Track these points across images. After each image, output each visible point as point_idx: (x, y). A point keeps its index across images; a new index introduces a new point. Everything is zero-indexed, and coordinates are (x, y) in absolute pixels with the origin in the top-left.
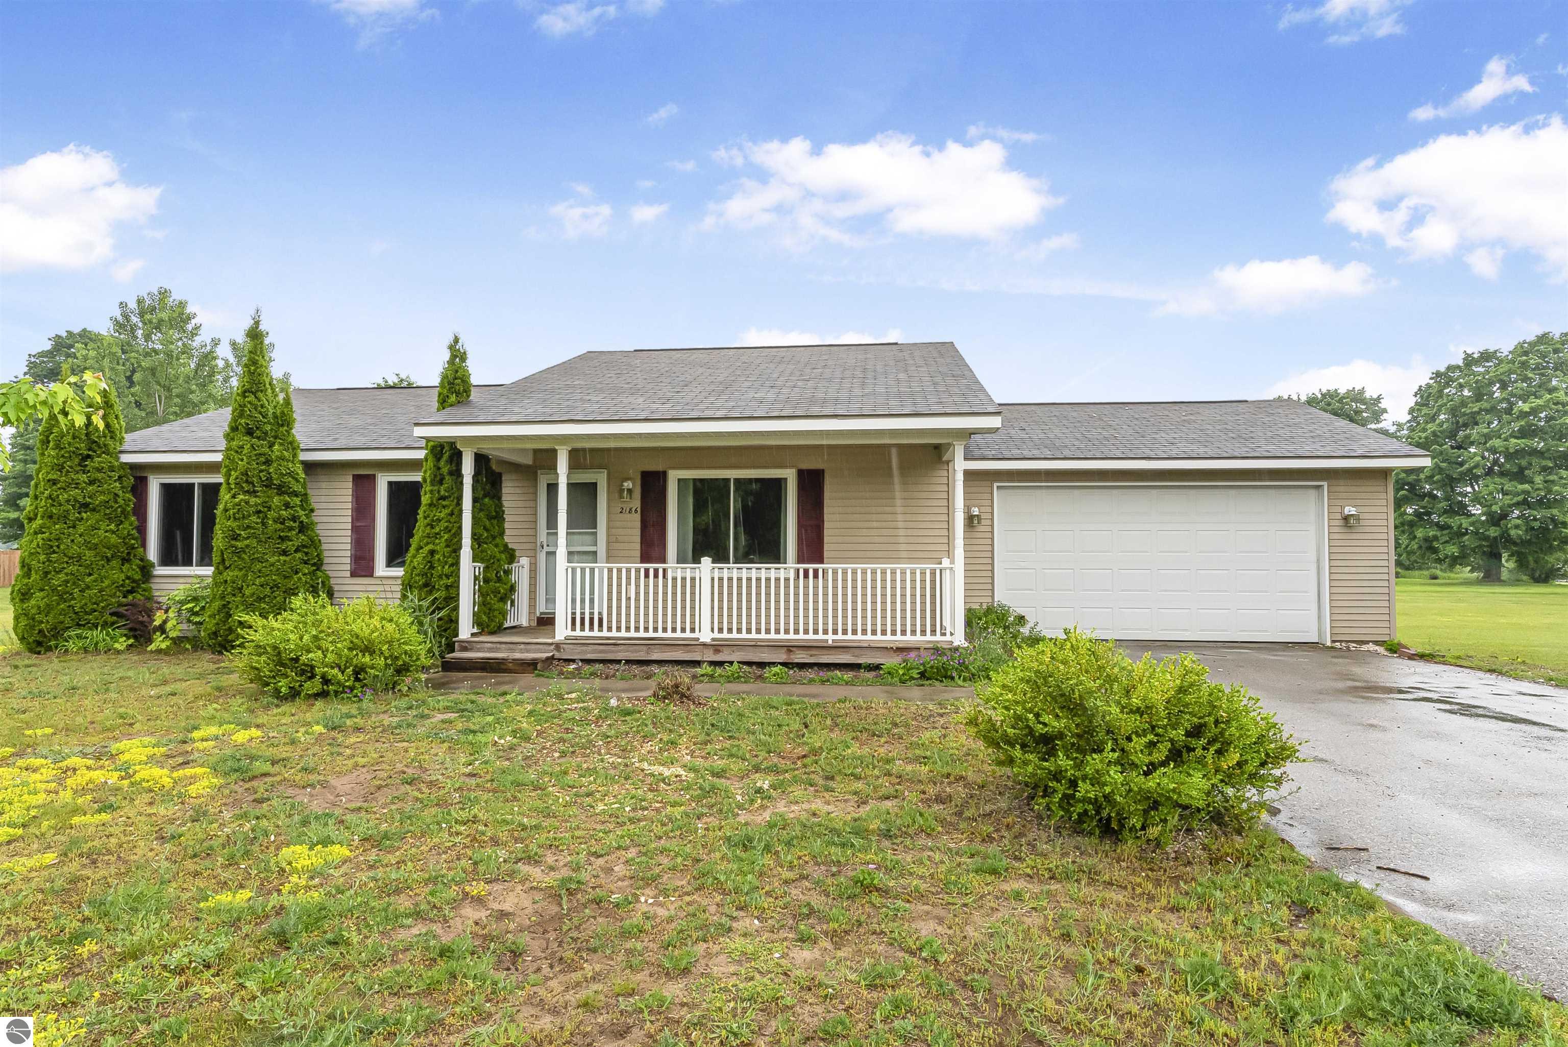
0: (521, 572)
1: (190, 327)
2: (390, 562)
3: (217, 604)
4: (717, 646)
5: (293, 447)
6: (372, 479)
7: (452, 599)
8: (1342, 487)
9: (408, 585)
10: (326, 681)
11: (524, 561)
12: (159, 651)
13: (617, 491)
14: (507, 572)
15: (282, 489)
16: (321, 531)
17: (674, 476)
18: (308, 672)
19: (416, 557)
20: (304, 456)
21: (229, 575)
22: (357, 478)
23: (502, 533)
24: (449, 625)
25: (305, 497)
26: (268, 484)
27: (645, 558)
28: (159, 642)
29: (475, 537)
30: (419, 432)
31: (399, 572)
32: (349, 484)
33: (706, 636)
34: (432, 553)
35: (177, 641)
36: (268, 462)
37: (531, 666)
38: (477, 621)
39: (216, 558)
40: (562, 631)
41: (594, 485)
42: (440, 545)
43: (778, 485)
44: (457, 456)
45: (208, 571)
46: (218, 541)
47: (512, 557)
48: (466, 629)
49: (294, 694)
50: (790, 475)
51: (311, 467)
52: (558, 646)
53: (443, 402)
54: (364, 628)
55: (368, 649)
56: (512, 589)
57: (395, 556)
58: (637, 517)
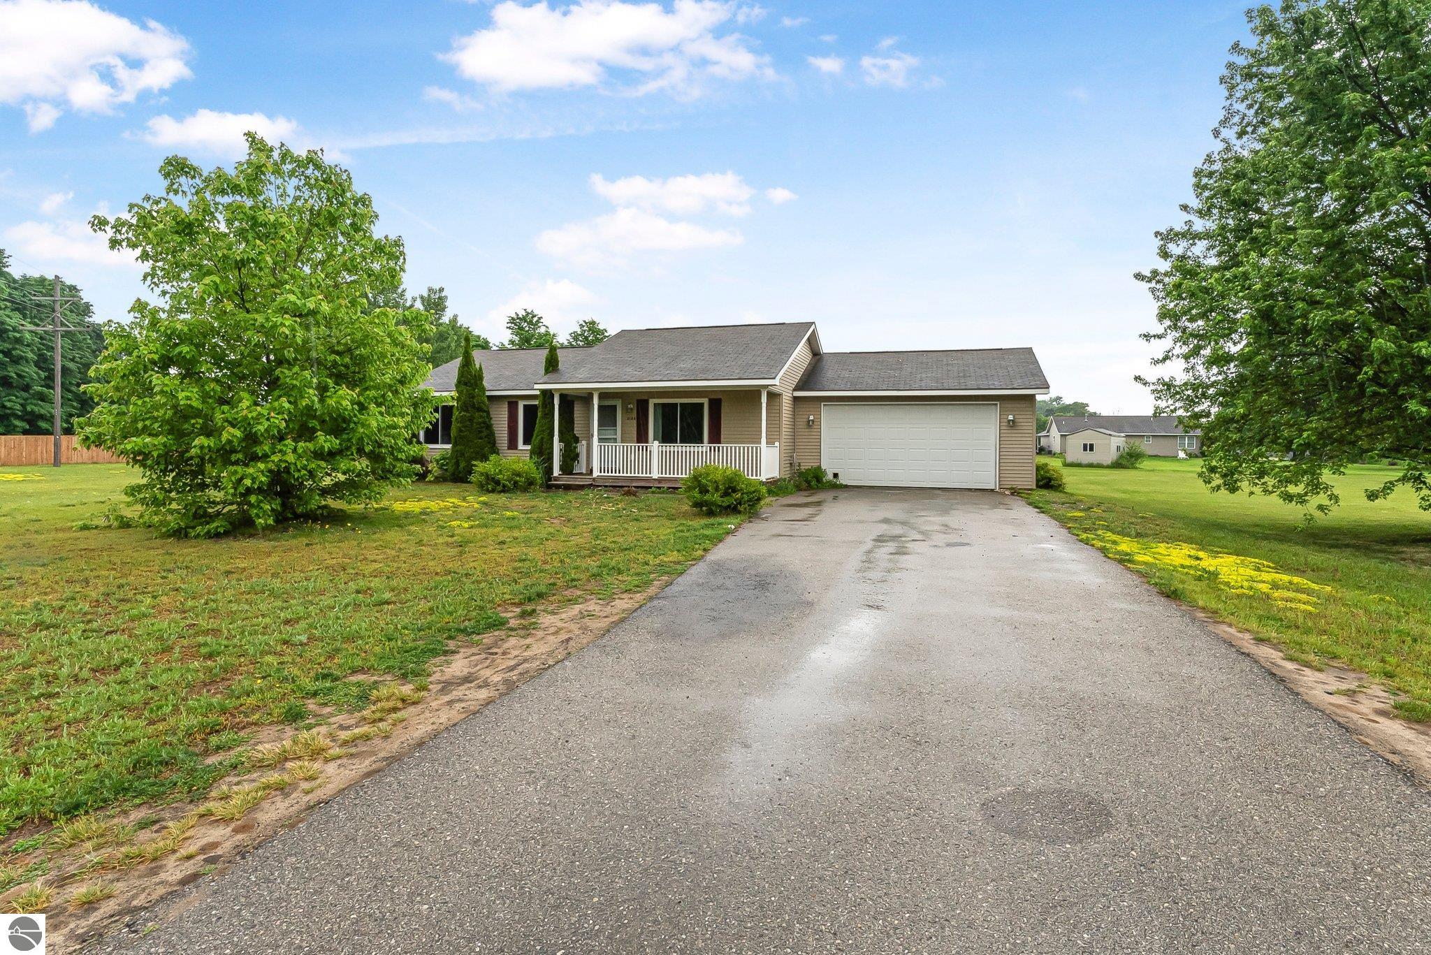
0: (582, 448)
1: (400, 291)
2: (525, 443)
3: (454, 461)
4: (660, 480)
5: (484, 390)
6: (516, 403)
7: (550, 459)
8: (1009, 405)
9: (532, 452)
10: (504, 486)
11: (584, 442)
12: (430, 482)
13: (626, 410)
14: (576, 448)
15: (479, 409)
16: (495, 428)
17: (652, 402)
18: (498, 483)
19: (536, 439)
20: (488, 393)
21: (458, 448)
22: (509, 403)
23: (573, 430)
24: (549, 470)
25: (488, 413)
26: (473, 406)
27: (638, 442)
28: (430, 478)
29: (560, 431)
30: (536, 386)
31: (529, 447)
32: (506, 406)
33: (655, 475)
34: (542, 438)
35: (436, 478)
36: (473, 397)
37: (581, 487)
38: (561, 468)
39: (453, 441)
40: (596, 473)
41: (614, 407)
42: (546, 434)
43: (702, 405)
44: (552, 396)
45: (449, 446)
46: (453, 432)
47: (577, 440)
48: (556, 472)
49: (493, 491)
50: (705, 401)
51: (491, 398)
52: (594, 479)
53: (547, 371)
54: (516, 467)
55: (519, 475)
56: (577, 455)
57: (526, 442)
58: (635, 422)
